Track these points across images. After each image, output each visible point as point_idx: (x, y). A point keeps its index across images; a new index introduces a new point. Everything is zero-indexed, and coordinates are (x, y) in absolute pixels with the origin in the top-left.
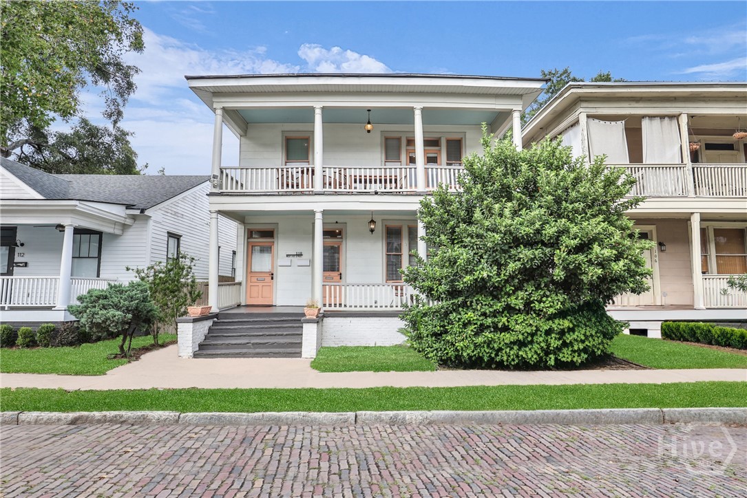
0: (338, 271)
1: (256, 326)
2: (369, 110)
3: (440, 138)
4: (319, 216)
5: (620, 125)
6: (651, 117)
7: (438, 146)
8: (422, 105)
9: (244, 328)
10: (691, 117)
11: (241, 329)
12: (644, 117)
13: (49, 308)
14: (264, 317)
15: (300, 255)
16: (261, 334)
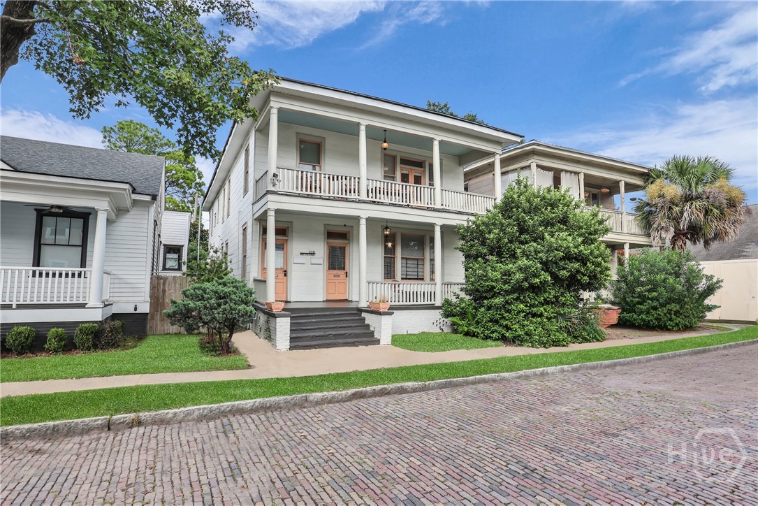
0: (344, 269)
1: (324, 320)
2: (385, 131)
3: (425, 161)
4: (363, 222)
5: (551, 174)
6: (567, 171)
7: (421, 167)
8: (440, 138)
9: (313, 322)
10: (585, 175)
11: (310, 322)
12: (562, 170)
13: (83, 306)
14: (319, 312)
15: (313, 254)
16: (334, 326)
